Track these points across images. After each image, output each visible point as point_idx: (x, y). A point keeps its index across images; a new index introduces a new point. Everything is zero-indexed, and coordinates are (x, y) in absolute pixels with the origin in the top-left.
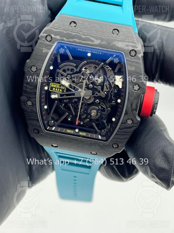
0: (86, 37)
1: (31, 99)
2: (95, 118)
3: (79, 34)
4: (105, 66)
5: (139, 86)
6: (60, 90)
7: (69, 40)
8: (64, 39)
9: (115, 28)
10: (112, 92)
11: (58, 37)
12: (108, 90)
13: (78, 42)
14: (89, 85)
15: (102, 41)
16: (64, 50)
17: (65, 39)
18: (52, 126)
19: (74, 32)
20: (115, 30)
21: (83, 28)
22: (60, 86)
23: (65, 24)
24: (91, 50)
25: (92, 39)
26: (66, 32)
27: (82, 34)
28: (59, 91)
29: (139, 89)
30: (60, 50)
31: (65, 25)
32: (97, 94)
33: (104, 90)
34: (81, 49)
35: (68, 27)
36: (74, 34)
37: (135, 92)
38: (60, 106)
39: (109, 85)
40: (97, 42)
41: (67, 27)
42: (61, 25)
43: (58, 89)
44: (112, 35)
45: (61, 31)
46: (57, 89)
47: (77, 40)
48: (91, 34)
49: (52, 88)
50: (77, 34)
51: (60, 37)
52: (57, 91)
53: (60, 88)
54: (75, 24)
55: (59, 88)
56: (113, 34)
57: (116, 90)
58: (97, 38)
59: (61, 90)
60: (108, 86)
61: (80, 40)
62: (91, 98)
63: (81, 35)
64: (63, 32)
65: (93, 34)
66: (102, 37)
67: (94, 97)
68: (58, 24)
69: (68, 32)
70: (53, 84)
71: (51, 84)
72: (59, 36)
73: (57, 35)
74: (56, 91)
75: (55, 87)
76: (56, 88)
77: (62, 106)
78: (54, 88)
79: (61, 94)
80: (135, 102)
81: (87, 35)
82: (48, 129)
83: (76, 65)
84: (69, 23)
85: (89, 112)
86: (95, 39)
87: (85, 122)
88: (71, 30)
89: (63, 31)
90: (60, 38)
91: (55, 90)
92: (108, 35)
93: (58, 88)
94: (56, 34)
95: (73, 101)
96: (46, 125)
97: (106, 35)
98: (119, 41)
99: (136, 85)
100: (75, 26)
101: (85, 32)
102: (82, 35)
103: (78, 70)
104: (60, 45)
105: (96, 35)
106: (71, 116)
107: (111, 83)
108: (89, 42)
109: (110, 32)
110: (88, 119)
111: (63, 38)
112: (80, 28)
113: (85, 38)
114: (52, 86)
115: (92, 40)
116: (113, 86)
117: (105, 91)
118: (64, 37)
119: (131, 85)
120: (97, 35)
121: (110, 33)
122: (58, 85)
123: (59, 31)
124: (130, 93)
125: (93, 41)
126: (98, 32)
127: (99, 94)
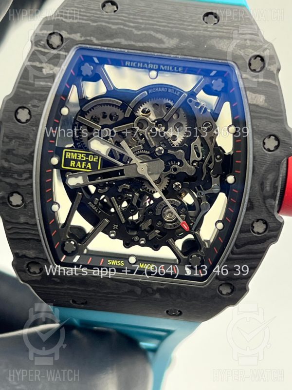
0: (144, 32)
1: (19, 190)
2: (174, 226)
3: (127, 28)
4: (191, 101)
5: (277, 139)
6: (87, 164)
7: (104, 42)
8: (92, 41)
9: (210, 11)
10: (210, 162)
11: (77, 37)
12: (199, 159)
13: (126, 45)
14: (155, 147)
15: (181, 41)
16: (92, 67)
17: (95, 41)
18: (73, 254)
19: (114, 24)
20: (210, 16)
21: (134, 15)
22: (86, 157)
23: (92, 6)
24: (156, 64)
25: (159, 36)
26: (95, 24)
27: (133, 27)
28: (85, 168)
29: (277, 147)
30: (83, 68)
31: (93, 10)
32: (175, 169)
33: (192, 159)
34: (134, 62)
35: (99, 13)
36: (114, 27)
37: (269, 155)
38: (90, 203)
39: (202, 145)
40: (170, 43)
41: (96, 14)
42: (82, 8)
43: (84, 163)
44: (204, 26)
45: (83, 22)
46: (79, 163)
47: (124, 42)
48: (155, 27)
49: (67, 162)
50: (122, 27)
51: (81, 37)
52: (81, 168)
53: (87, 161)
54: (115, 7)
55: (84, 159)
56: (206, 23)
57: (218, 157)
58: (170, 35)
59: (89, 164)
60: (200, 148)
61: (130, 40)
62: (162, 178)
63: (130, 29)
64: (89, 24)
65: (160, 26)
66: (182, 31)
67: (168, 176)
68: (76, 7)
69: (99, 23)
70: (71, 152)
71: (66, 152)
72: (79, 35)
73: (76, 33)
74: (78, 167)
75: (74, 160)
76: (76, 161)
77: (93, 203)
78: (72, 162)
79: (90, 174)
80: (271, 177)
81: (145, 29)
82: (62, 261)
83: (121, 102)
84: (101, 4)
85: (158, 213)
86: (164, 36)
87: (150, 239)
88: (106, 20)
89: (89, 22)
90: (83, 39)
91: (75, 165)
92: (195, 26)
93: (81, 162)
94: (72, 29)
95: (120, 191)
96: (59, 252)
97: (190, 27)
98: (221, 38)
99: (269, 137)
100: (115, 11)
101: (141, 21)
102: (133, 30)
103: (127, 115)
104: (83, 56)
105: (166, 29)
106: (116, 227)
107: (208, 141)
108: (153, 45)
109: (199, 18)
110: (157, 231)
111: (88, 38)
112: (127, 13)
113: (142, 34)
114: (68, 156)
115: (157, 38)
116: (211, 147)
117: (194, 161)
118: (91, 36)
119: (259, 139)
120: (169, 27)
121: (199, 21)
122: (81, 153)
123: (78, 22)
124: (257, 157)
125: (161, 41)
126: (171, 20)
127: (181, 169)
